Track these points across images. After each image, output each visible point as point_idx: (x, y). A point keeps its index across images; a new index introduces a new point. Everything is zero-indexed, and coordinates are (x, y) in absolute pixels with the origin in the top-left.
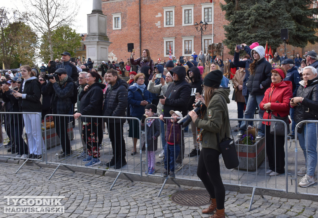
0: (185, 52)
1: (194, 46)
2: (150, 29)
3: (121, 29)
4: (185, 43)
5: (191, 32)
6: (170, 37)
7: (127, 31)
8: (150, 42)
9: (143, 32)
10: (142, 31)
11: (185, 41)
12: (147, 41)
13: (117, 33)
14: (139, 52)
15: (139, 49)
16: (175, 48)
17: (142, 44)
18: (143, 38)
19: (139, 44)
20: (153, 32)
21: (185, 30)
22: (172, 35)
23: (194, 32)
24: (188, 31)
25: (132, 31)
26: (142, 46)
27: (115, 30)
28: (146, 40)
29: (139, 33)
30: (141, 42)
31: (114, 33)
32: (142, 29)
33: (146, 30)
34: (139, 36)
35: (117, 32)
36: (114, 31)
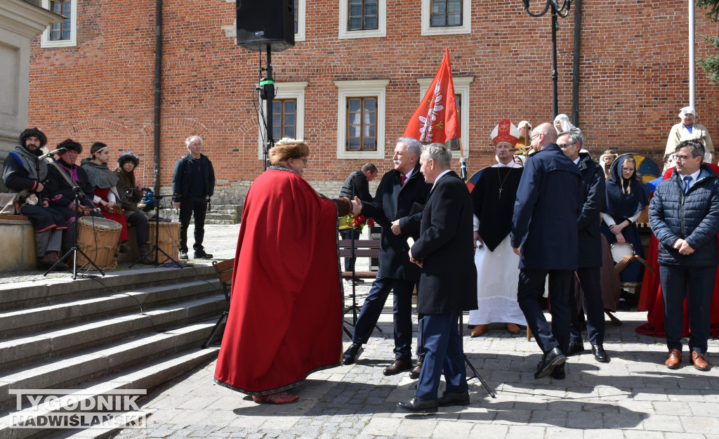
0: (347, 144)
1: (387, 120)
2: (202, 47)
3: (75, 45)
4: (347, 106)
5: (374, 63)
6: (285, 81)
7: (100, 53)
8: (201, 101)
9: (168, 61)
10: (166, 57)
11: (348, 98)
12: (186, 96)
13: (57, 63)
14: (152, 137)
15: (152, 128)
16: (306, 127)
17: (164, 106)
18: (168, 83)
19: (152, 108)
20: (215, 60)
21: (349, 54)
22: (293, 74)
23: (387, 62)
24: (361, 59)
25: (122, 56)
26: (164, 115)
27: (49, 49)
28: (184, 92)
29: (150, 62)
30: (159, 100)
31: (44, 60)
32: (166, 47)
33: (182, 50)
34: (150, 78)
35: (58, 56)
36: (46, 54)
